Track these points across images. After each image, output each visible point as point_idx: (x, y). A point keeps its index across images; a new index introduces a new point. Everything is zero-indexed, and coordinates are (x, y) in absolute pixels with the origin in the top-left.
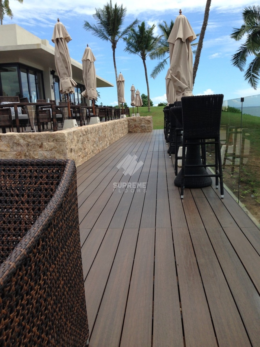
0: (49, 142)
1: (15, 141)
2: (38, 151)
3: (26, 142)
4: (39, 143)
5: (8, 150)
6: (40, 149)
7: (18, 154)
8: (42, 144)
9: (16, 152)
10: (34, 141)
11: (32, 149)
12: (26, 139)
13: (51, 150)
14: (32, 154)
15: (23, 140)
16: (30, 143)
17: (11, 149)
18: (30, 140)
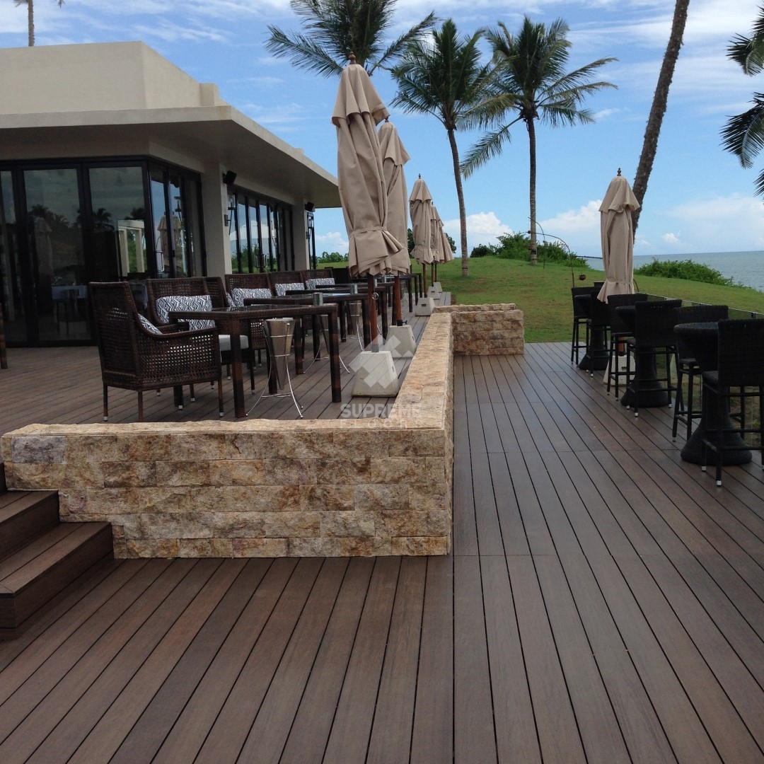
0: (390, 455)
1: (282, 452)
2: (352, 482)
3: (318, 456)
4: (359, 458)
5: (258, 478)
6: (359, 478)
7: (287, 493)
8: (368, 461)
9: (283, 484)
10: (343, 452)
11: (334, 475)
12: (316, 446)
13: (396, 481)
14: (332, 492)
15: (307, 447)
16: (329, 456)
17: (268, 477)
18: (329, 449)
